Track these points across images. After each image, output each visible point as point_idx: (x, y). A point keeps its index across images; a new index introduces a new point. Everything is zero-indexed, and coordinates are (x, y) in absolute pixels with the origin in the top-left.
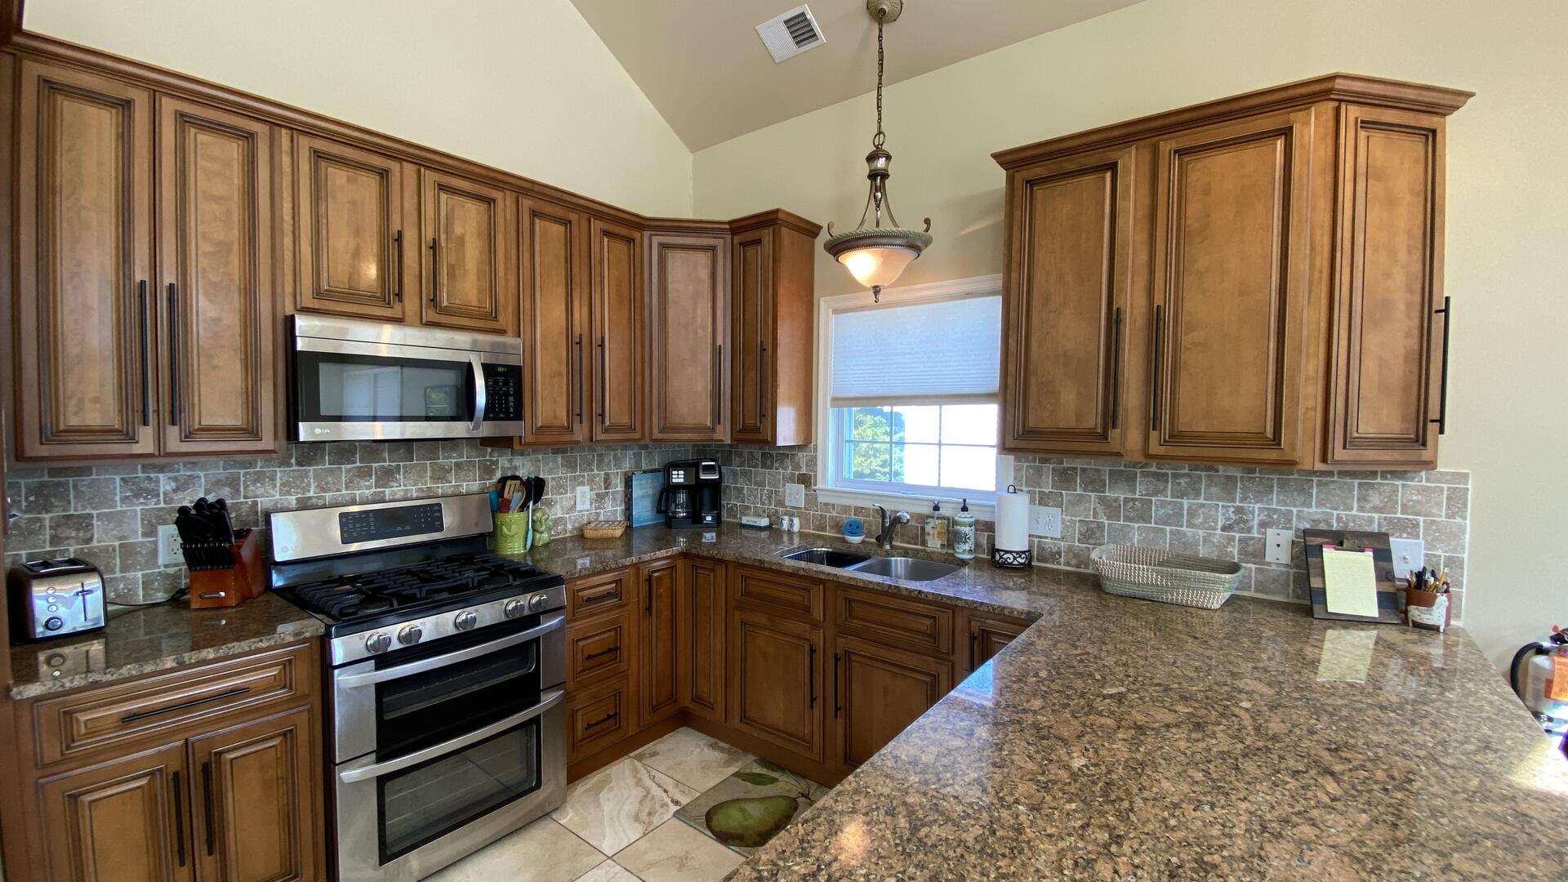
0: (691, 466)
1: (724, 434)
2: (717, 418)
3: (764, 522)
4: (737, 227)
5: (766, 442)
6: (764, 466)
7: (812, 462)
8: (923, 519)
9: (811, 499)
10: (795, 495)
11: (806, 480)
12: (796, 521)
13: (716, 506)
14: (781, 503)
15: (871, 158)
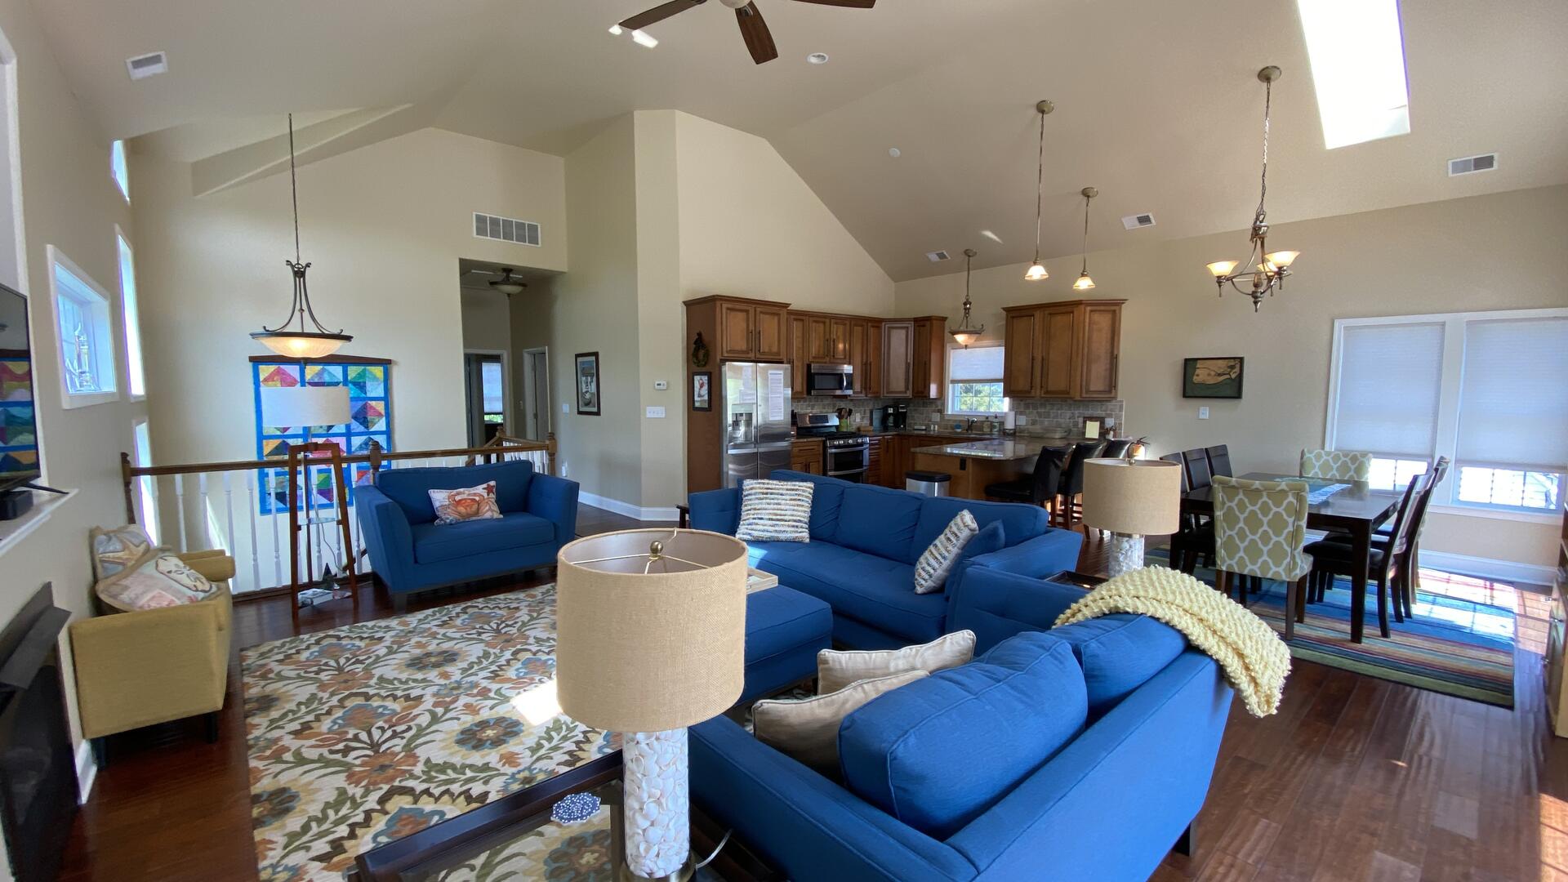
0: (896, 407)
1: (909, 394)
2: (907, 388)
3: (924, 428)
4: (916, 320)
5: (926, 397)
6: (923, 407)
7: (943, 404)
8: (982, 422)
9: (942, 417)
10: (936, 417)
11: (941, 411)
12: (936, 427)
13: (904, 422)
14: (930, 421)
15: (965, 304)
